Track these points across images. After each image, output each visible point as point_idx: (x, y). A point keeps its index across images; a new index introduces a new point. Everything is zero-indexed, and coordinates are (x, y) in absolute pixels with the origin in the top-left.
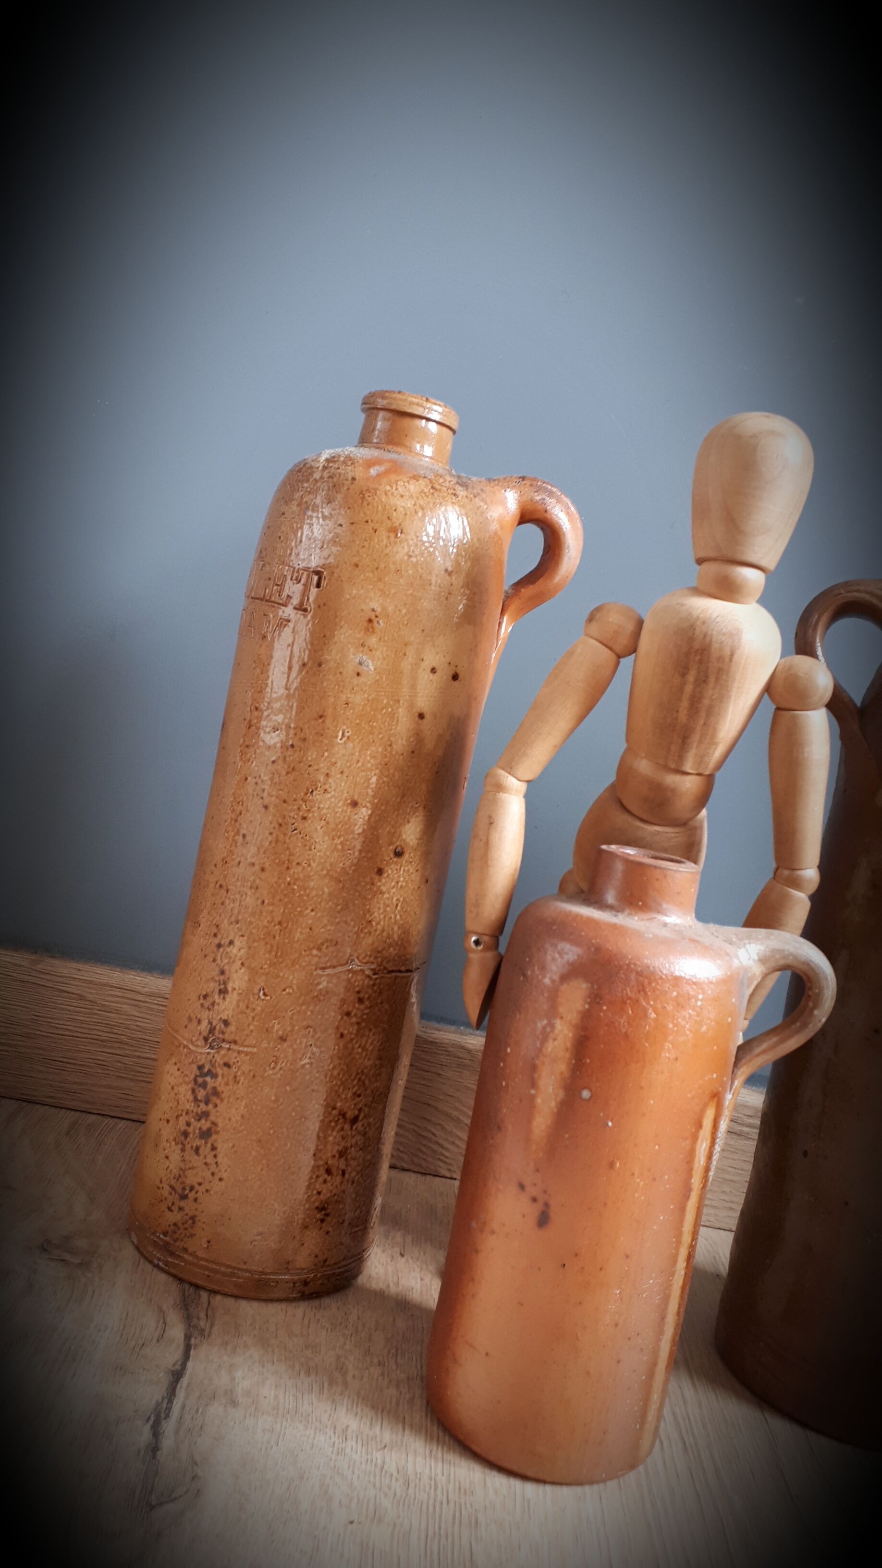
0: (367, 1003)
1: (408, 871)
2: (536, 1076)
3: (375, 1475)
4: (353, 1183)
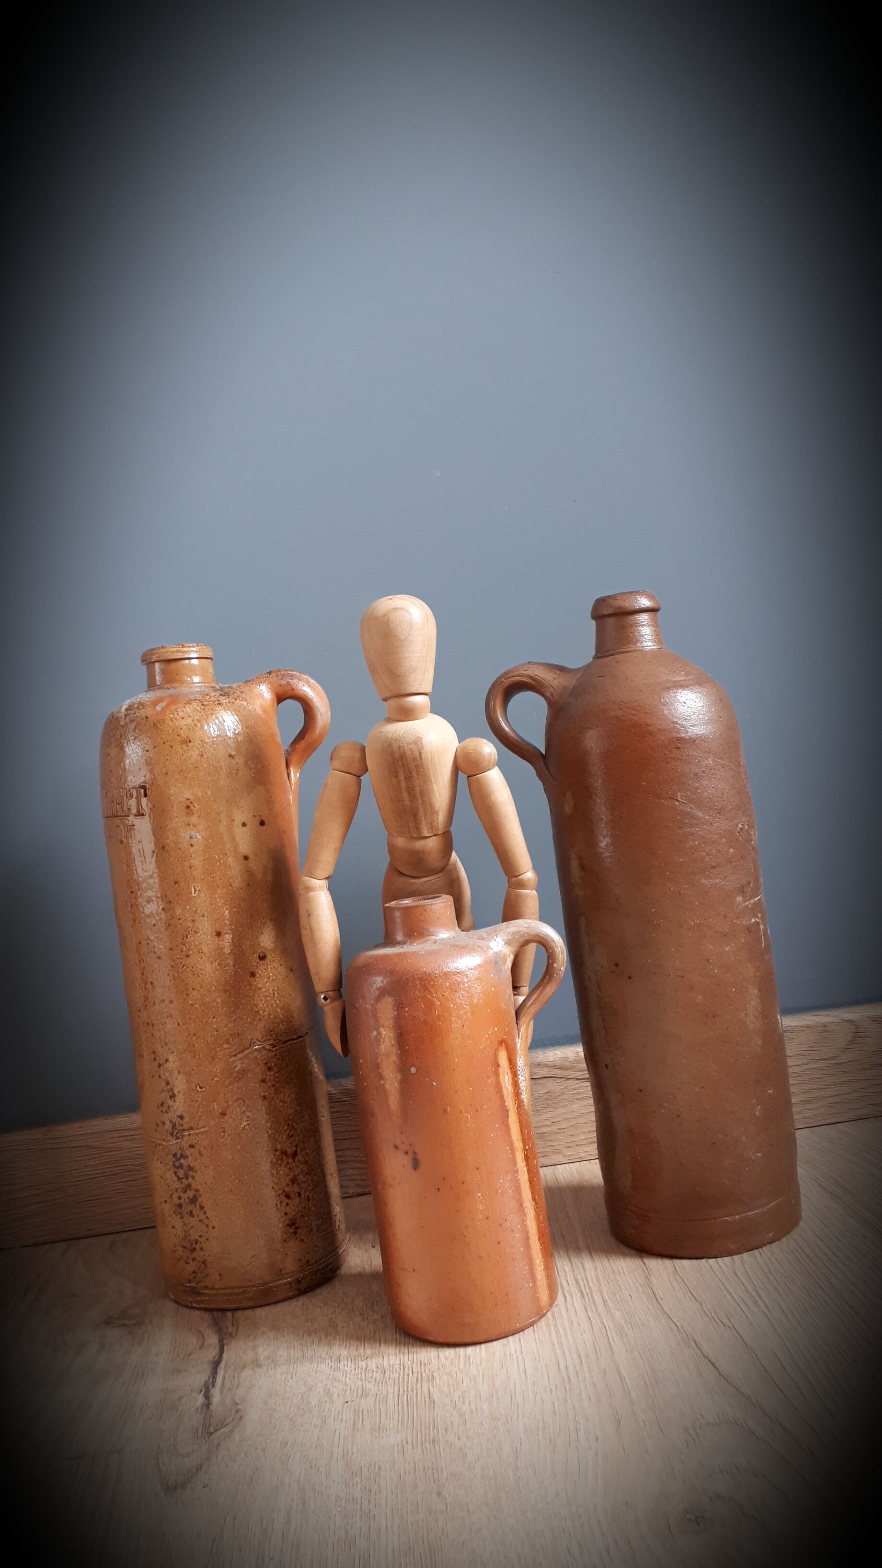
0: (275, 1069)
1: (274, 967)
3: (361, 1374)
4: (309, 1199)
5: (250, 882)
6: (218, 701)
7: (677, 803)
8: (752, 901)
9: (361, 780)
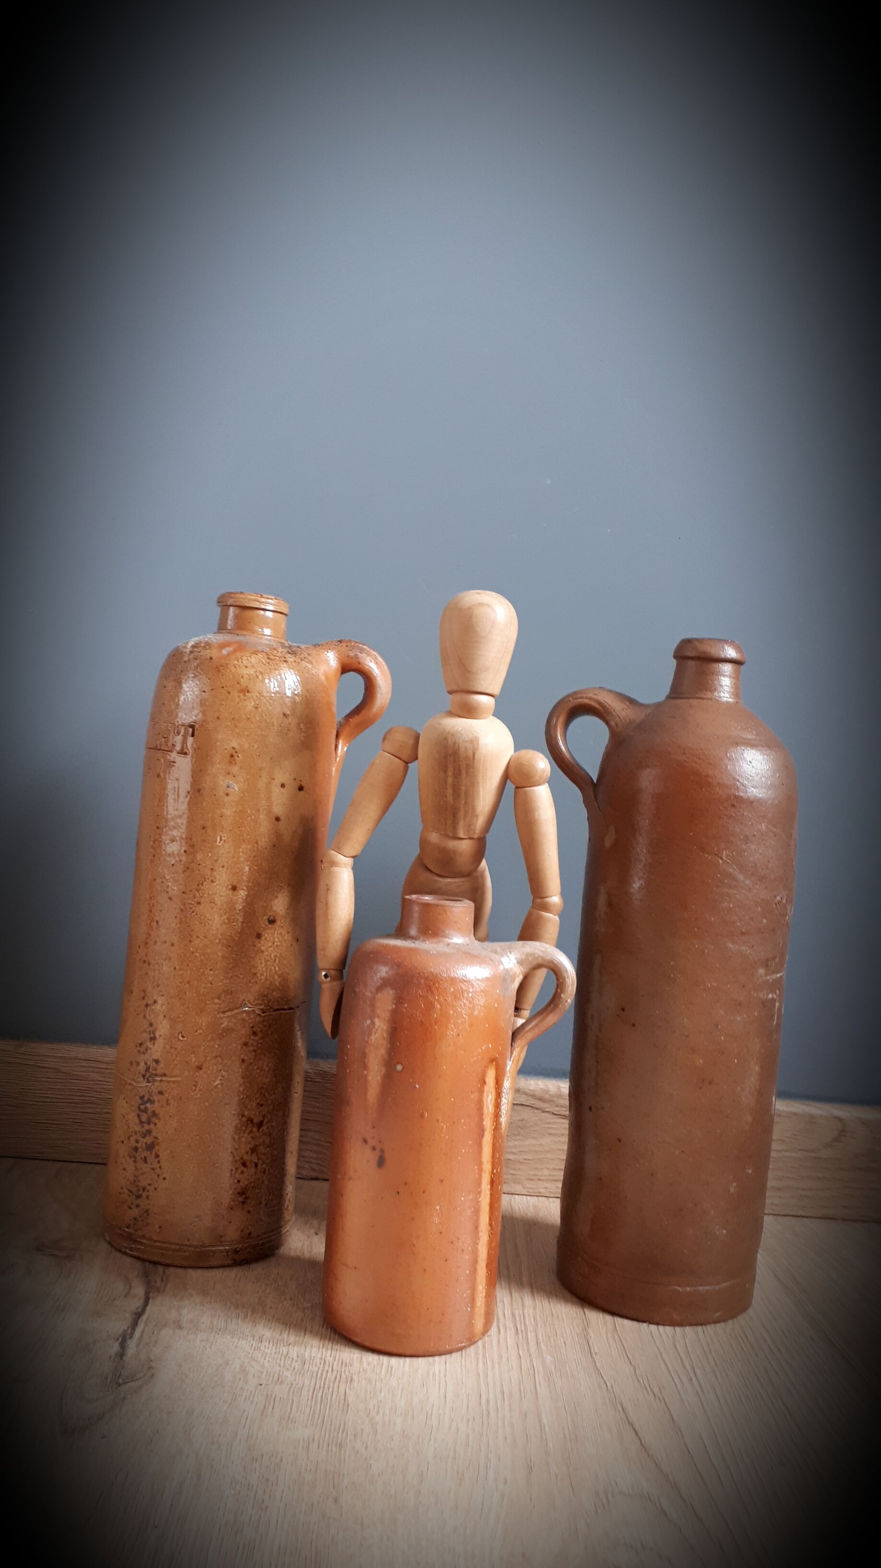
0: (260, 1035)
1: (281, 933)
2: (366, 1061)
3: (281, 1360)
4: (264, 1173)
5: (276, 844)
6: (285, 658)
7: (720, 861)
8: (774, 977)
9: (408, 767)
